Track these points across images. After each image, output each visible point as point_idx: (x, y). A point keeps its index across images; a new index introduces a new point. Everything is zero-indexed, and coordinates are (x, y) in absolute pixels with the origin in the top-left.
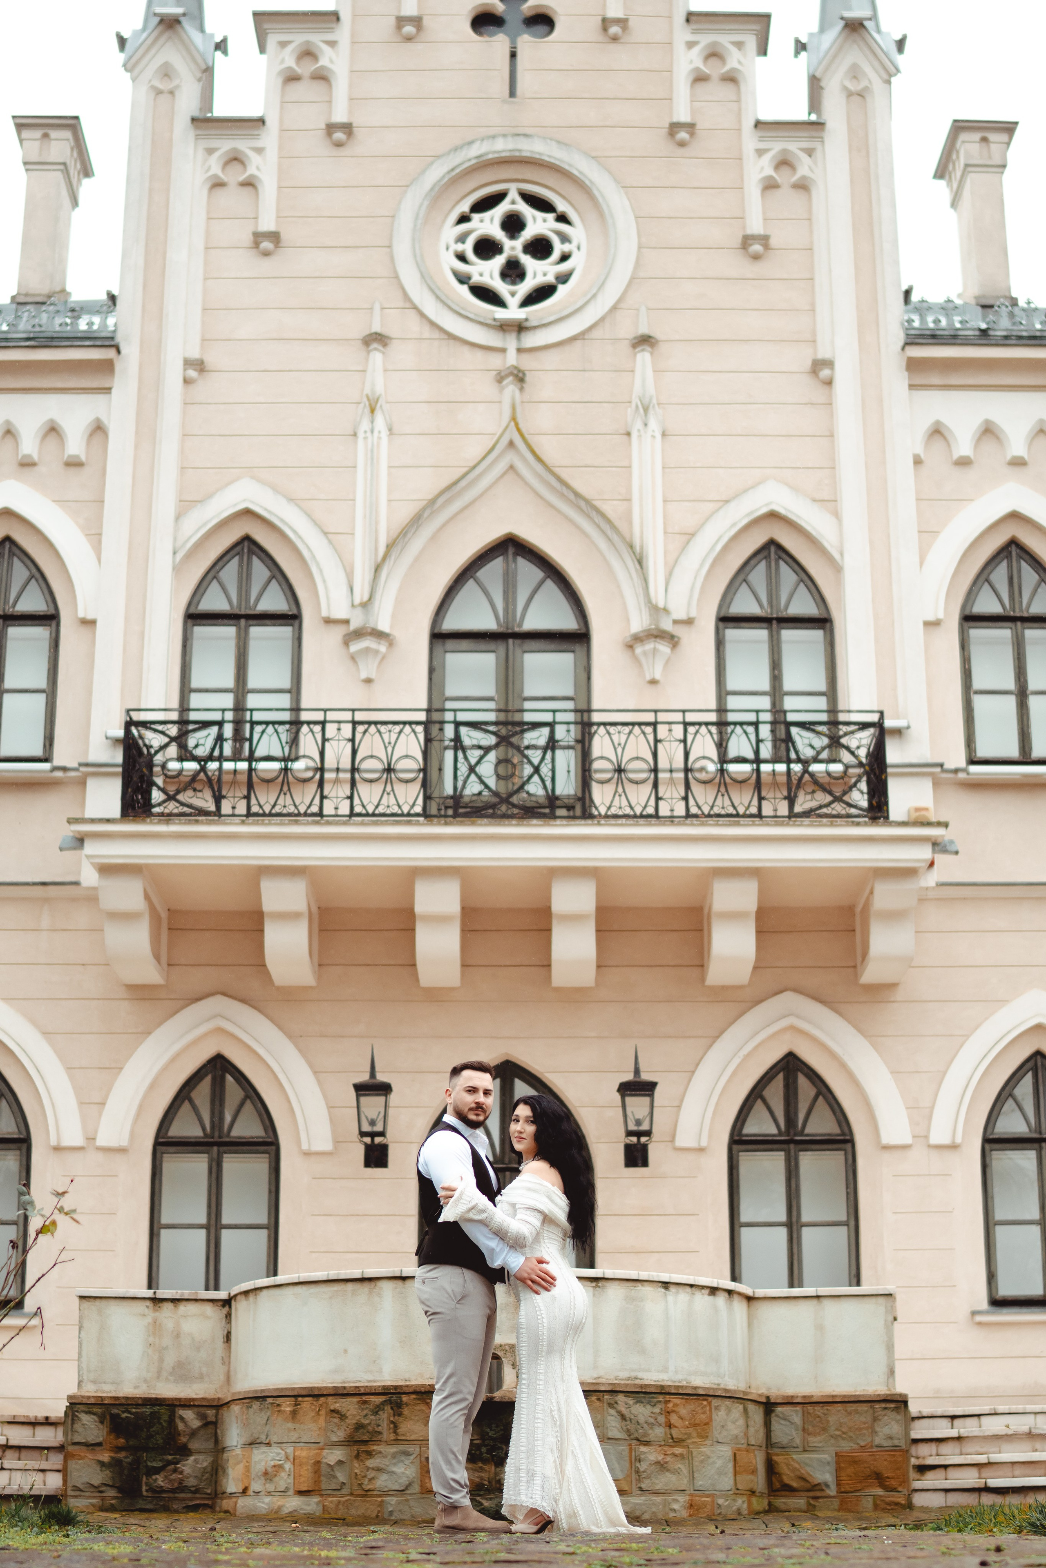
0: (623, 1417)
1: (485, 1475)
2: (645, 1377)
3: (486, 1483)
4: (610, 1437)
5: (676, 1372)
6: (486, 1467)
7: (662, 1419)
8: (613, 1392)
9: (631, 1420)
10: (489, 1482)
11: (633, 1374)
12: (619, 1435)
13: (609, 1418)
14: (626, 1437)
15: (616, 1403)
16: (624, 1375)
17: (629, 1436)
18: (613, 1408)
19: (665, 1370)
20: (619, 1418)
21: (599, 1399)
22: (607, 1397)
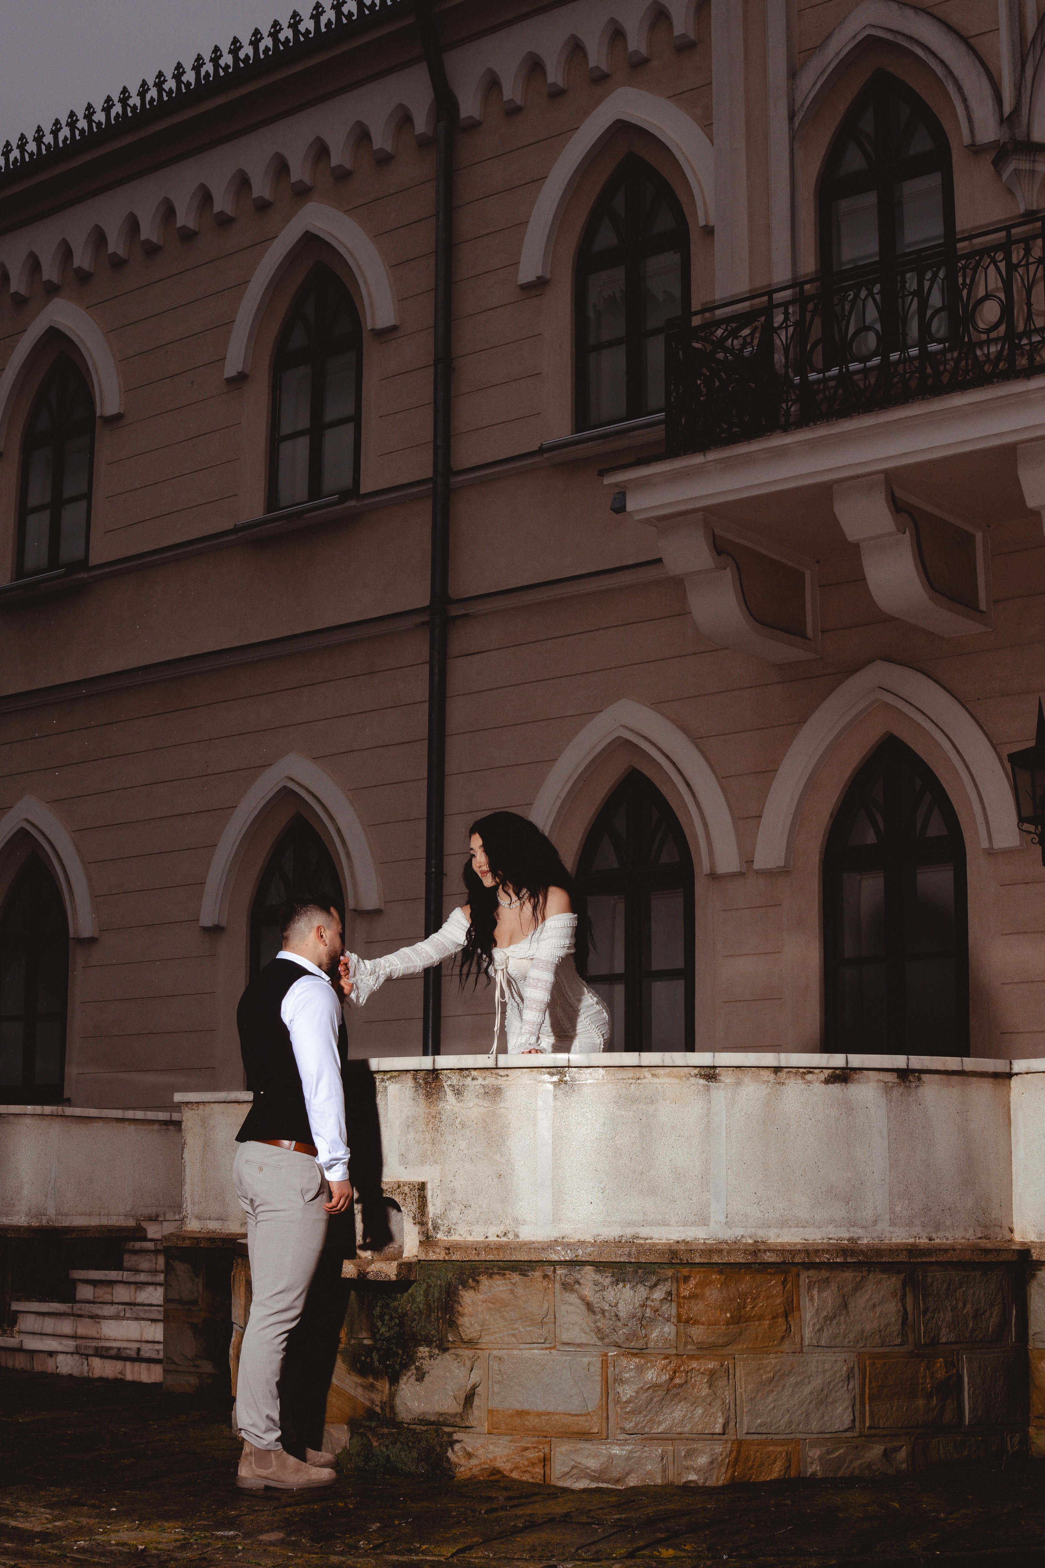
0: (589, 1306)
1: (377, 1398)
2: (656, 1236)
3: (378, 1409)
4: (567, 1341)
5: (729, 1224)
6: (378, 1385)
7: (670, 1310)
8: (574, 1264)
9: (603, 1312)
10: (382, 1408)
11: (629, 1232)
12: (583, 1339)
13: (564, 1308)
14: (594, 1340)
15: (577, 1282)
16: (611, 1232)
17: (602, 1339)
18: (572, 1290)
19: (703, 1221)
20: (583, 1308)
21: (545, 1276)
22: (560, 1271)
